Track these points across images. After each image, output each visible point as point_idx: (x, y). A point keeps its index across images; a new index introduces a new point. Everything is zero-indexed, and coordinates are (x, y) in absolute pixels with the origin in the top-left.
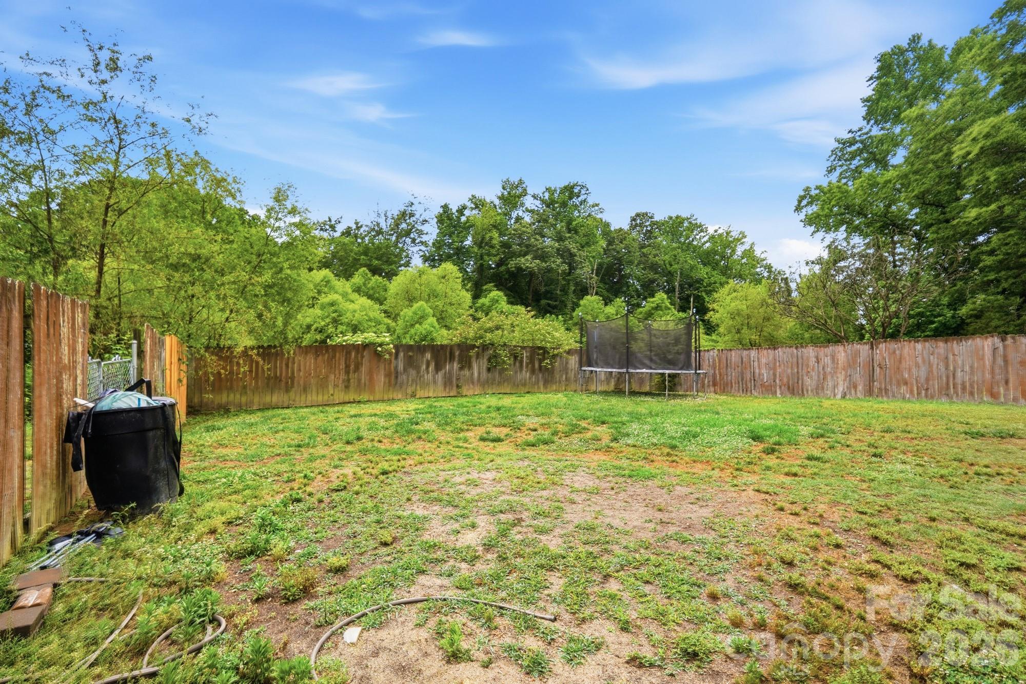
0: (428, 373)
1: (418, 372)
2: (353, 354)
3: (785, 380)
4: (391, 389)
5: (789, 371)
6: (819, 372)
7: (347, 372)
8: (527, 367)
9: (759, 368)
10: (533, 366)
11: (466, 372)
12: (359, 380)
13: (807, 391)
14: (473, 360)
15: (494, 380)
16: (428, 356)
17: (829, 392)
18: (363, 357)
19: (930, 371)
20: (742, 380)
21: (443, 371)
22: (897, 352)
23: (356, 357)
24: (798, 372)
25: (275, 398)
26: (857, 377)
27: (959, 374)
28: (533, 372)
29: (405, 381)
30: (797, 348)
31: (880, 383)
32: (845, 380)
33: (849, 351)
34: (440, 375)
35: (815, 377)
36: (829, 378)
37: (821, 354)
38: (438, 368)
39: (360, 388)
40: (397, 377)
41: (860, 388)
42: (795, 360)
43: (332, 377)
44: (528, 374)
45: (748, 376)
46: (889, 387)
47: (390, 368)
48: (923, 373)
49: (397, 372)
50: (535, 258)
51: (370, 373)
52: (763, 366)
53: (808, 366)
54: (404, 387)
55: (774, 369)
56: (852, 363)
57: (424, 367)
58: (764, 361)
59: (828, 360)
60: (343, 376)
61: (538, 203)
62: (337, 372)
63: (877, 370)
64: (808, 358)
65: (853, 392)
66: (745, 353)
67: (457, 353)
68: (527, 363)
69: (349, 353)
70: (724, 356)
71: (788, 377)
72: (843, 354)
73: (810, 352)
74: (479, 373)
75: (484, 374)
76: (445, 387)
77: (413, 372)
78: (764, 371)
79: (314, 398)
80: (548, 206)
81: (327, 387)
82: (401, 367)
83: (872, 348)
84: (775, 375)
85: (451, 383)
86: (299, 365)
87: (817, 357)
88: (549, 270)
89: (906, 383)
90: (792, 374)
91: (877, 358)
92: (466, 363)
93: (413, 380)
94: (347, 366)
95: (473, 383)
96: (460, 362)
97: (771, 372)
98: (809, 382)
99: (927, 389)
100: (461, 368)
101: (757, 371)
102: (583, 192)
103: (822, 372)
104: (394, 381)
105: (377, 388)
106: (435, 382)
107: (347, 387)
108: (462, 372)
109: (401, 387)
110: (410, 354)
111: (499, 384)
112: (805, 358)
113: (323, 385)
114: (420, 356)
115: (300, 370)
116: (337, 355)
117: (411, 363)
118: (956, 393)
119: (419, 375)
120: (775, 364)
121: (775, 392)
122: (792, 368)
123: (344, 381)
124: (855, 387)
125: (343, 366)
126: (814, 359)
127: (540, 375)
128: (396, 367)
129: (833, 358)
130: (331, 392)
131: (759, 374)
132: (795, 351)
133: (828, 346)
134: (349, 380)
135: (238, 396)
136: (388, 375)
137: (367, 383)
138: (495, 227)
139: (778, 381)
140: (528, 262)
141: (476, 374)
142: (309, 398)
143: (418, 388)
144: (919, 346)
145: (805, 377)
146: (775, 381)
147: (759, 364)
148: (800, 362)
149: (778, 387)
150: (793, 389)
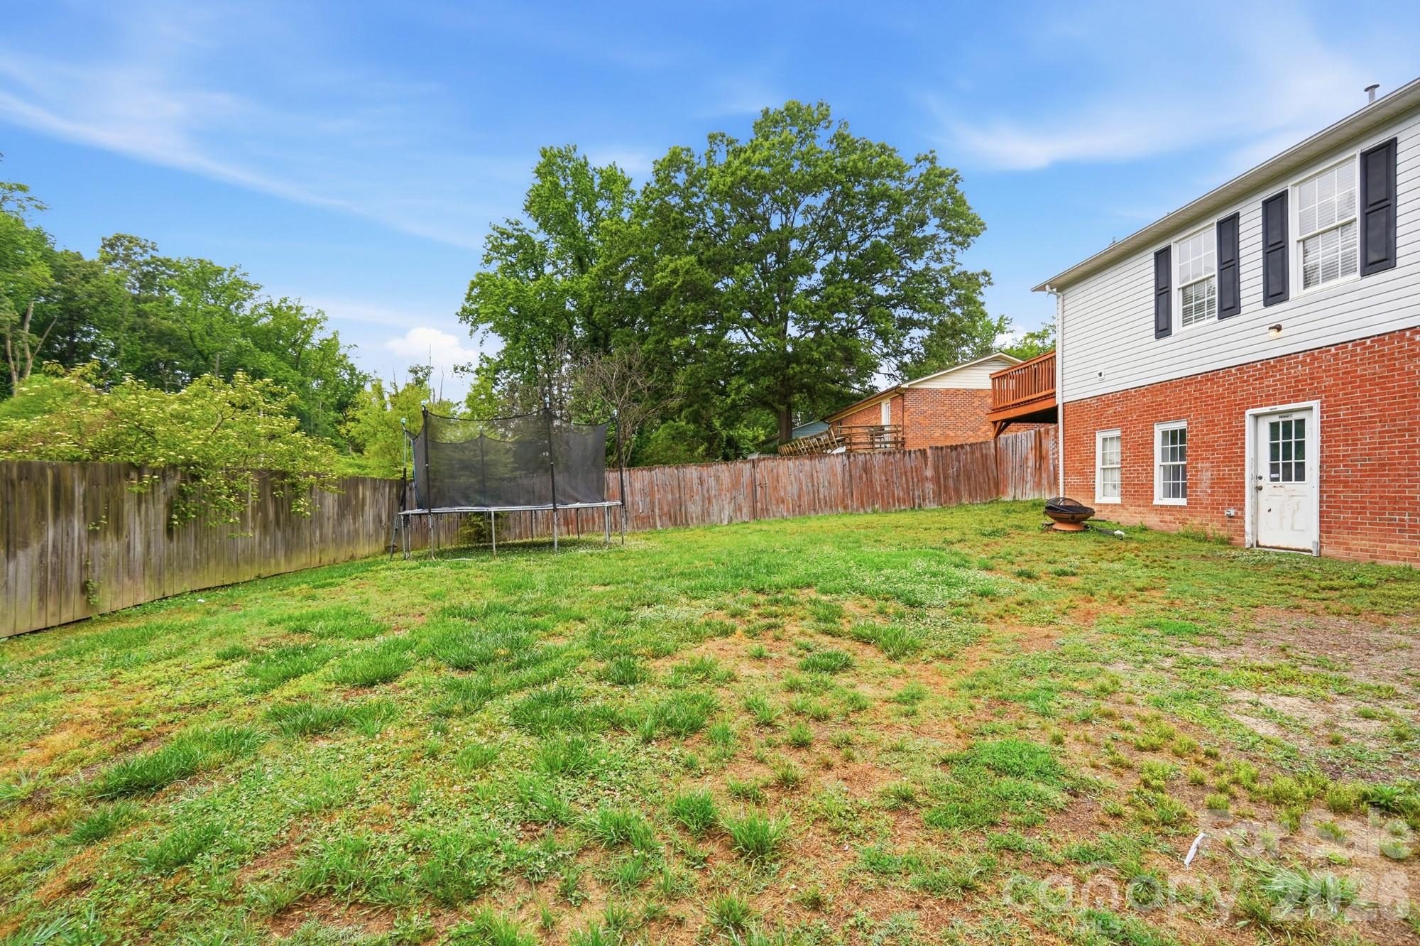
3: (666, 509)
5: (670, 497)
6: (703, 496)
8: (254, 518)
10: (266, 515)
11: (111, 545)
13: (692, 519)
14: (129, 507)
15: (185, 558)
17: (715, 518)
19: (801, 489)
21: (39, 548)
22: (775, 471)
24: (680, 498)
26: (741, 498)
27: (821, 490)
28: (265, 528)
31: (762, 504)
32: (730, 503)
33: (732, 470)
34: (24, 562)
35: (699, 503)
36: (714, 501)
37: (705, 474)
38: (13, 543)
41: (745, 510)
42: (675, 483)
44: (257, 535)
46: (769, 507)
48: (795, 491)
53: (692, 490)
55: (652, 494)
56: (736, 484)
58: (638, 485)
59: (712, 482)
63: (759, 489)
64: (690, 480)
65: (738, 514)
67: (81, 491)
71: (669, 505)
72: (727, 474)
73: (692, 472)
74: (146, 545)
75: (161, 546)
76: (45, 600)
78: (638, 498)
83: (754, 467)
84: (652, 503)
85: (65, 583)
87: (700, 479)
89: (783, 502)
90: (673, 500)
91: (758, 476)
92: (106, 517)
95: (130, 572)
96: (91, 514)
97: (648, 499)
98: (694, 509)
99: (799, 507)
100: (93, 535)
103: (706, 496)
106: (5, 589)
108: (99, 546)
111: (197, 566)
112: (687, 480)
118: (820, 506)
120: (652, 489)
121: (655, 526)
122: (673, 492)
124: (740, 510)
126: (697, 481)
127: (279, 535)
129: (717, 478)
131: (633, 503)
132: (675, 472)
133: (711, 466)
139: (657, 511)
141: (134, 547)
144: (791, 464)
145: (689, 504)
146: (653, 511)
147: (632, 491)
148: (682, 486)
149: (657, 518)
150: (676, 520)
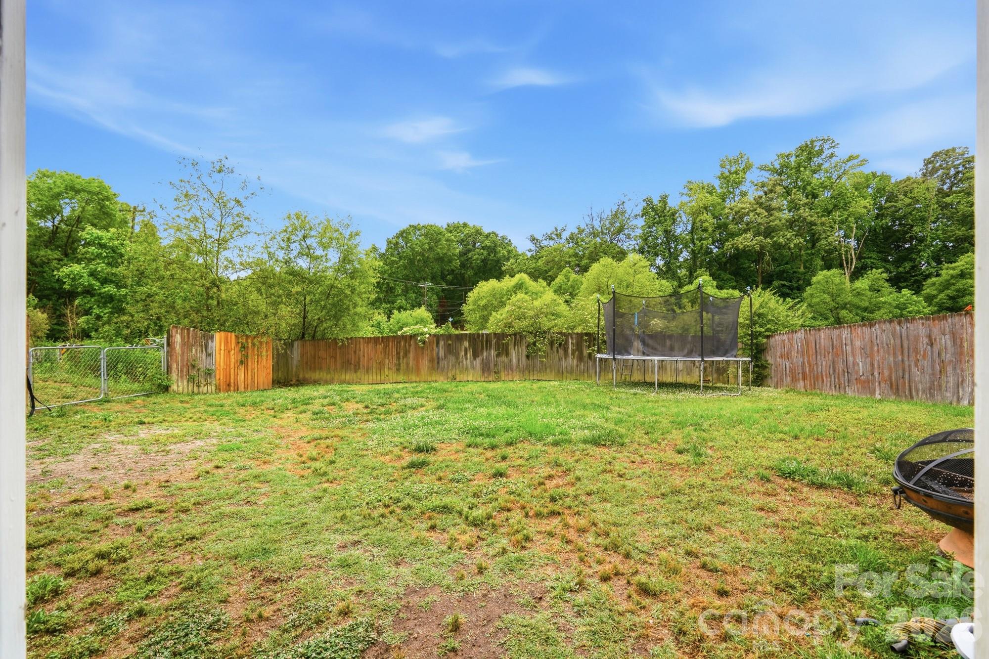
0: (466, 359)
1: (457, 358)
2: (402, 343)
3: (886, 373)
4: (434, 372)
5: (892, 359)
6: (933, 361)
7: (399, 358)
8: (573, 354)
9: (854, 355)
10: (581, 353)
11: (504, 359)
12: (408, 364)
13: (917, 391)
14: (511, 347)
15: (535, 367)
16: (466, 344)
18: (410, 345)
20: (834, 371)
21: (481, 357)
23: (405, 346)
24: (903, 361)
25: (348, 377)
28: (581, 358)
29: (446, 366)
30: (899, 323)
34: (478, 361)
35: (928, 370)
37: (936, 331)
38: (475, 355)
39: (408, 370)
40: (438, 363)
42: (898, 342)
43: (387, 361)
44: (575, 362)
45: (841, 366)
47: (432, 354)
49: (438, 358)
50: (757, 234)
51: (416, 359)
52: (858, 352)
53: (916, 351)
54: (445, 371)
55: (871, 355)
57: (463, 353)
58: (858, 343)
60: (395, 361)
61: (767, 174)
62: (390, 357)
64: (917, 339)
66: (836, 333)
67: (494, 341)
68: (573, 351)
69: (399, 342)
70: (812, 338)
71: (890, 369)
73: (919, 329)
74: (518, 361)
75: (524, 360)
76: (483, 372)
77: (452, 359)
78: (859, 360)
79: (375, 377)
80: (780, 174)
81: (384, 369)
82: (442, 353)
84: (872, 365)
85: (489, 369)
86: (364, 353)
87: (929, 337)
88: (778, 246)
90: (895, 363)
92: (503, 350)
93: (453, 365)
94: (398, 353)
95: (512, 370)
97: (868, 360)
98: (920, 378)
100: (498, 355)
101: (851, 359)
102: (826, 146)
103: (938, 361)
104: (436, 365)
105: (422, 370)
106: (473, 367)
107: (398, 370)
108: (500, 359)
109: (442, 371)
110: (450, 342)
111: (541, 371)
112: (911, 338)
113: (380, 367)
114: (458, 345)
115: (364, 356)
116: (390, 343)
117: (450, 350)
119: (458, 361)
120: (872, 348)
121: (874, 392)
122: (894, 354)
123: (395, 364)
125: (394, 352)
126: (926, 340)
128: (438, 353)
130: (386, 373)
131: (854, 364)
132: (898, 328)
134: (399, 364)
135: (325, 374)
136: (431, 360)
137: (414, 366)
138: (706, 208)
139: (876, 374)
140: (747, 241)
141: (514, 361)
142: (371, 377)
143: (458, 372)
145: (914, 370)
146: (872, 374)
147: (852, 349)
148: (905, 346)
149: (877, 384)
150: (898, 389)
